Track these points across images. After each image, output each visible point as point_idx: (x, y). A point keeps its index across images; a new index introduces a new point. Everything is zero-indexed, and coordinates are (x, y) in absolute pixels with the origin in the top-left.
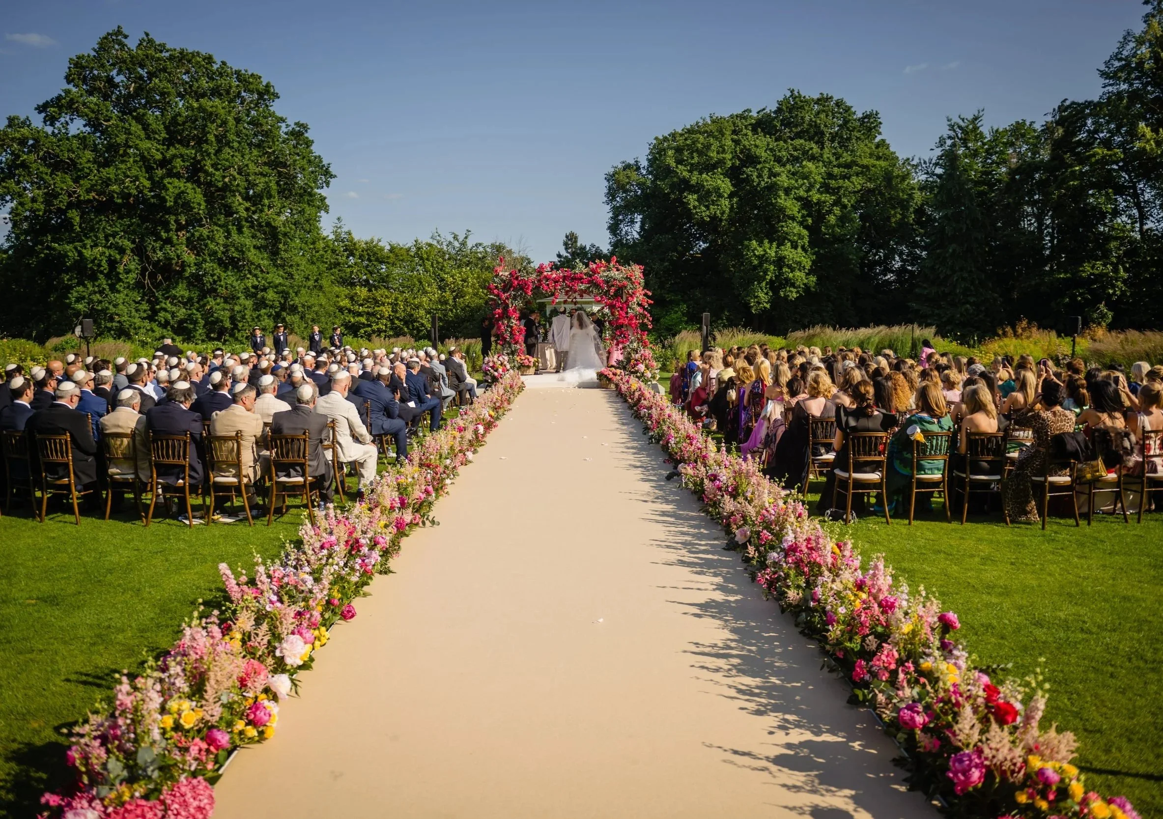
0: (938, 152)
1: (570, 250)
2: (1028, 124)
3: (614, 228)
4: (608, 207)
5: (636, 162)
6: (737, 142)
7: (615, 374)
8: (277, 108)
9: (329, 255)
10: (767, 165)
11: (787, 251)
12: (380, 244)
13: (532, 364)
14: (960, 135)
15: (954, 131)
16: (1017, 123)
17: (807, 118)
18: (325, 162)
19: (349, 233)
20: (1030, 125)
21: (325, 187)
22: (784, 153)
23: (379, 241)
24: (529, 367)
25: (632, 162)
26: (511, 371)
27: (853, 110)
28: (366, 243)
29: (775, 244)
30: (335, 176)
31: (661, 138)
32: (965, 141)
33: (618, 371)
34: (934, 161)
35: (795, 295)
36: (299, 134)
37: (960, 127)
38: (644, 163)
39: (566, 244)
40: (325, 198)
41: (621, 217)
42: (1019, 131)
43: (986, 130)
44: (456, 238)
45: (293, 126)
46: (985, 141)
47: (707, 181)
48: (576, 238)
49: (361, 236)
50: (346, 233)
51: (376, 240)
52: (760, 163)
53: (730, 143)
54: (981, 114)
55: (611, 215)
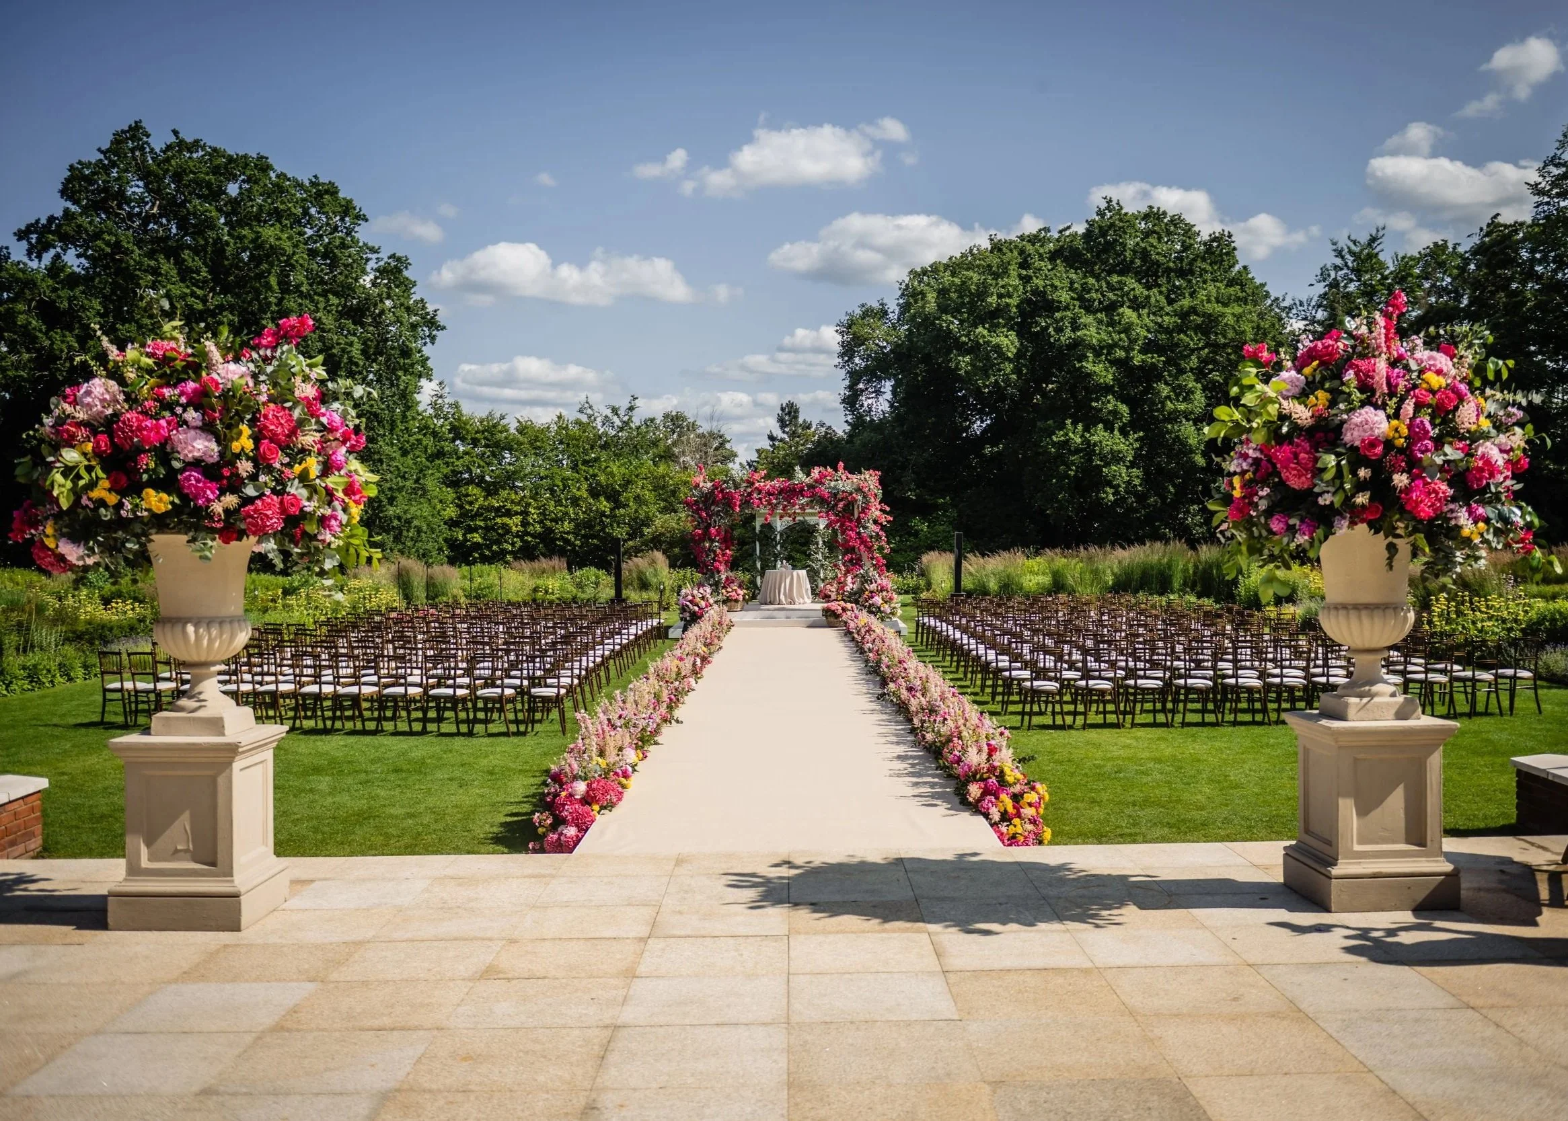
0: (1321, 288)
1: (787, 429)
2: (1450, 246)
3: (851, 401)
4: (843, 372)
5: (882, 304)
6: (1026, 280)
7: (844, 610)
8: (363, 234)
9: (429, 442)
10: (1069, 313)
11: (1099, 434)
12: (504, 422)
13: (741, 598)
14: (1350, 264)
15: (1343, 258)
16: (1436, 244)
17: (1131, 243)
18: (430, 308)
19: (456, 406)
20: (1454, 248)
21: (429, 344)
22: (1094, 295)
23: (502, 417)
24: (736, 601)
25: (876, 305)
26: (715, 606)
27: (1196, 229)
28: (481, 421)
29: (1080, 427)
30: (444, 328)
31: (919, 270)
32: (1358, 272)
33: (849, 606)
34: (1313, 303)
35: (1111, 498)
36: (394, 272)
37: (1350, 252)
38: (893, 307)
39: (781, 420)
40: (428, 359)
41: (861, 386)
42: (1436, 256)
43: (1388, 258)
44: (615, 411)
45: (386, 259)
46: (1387, 272)
47: (984, 337)
48: (797, 411)
49: (474, 411)
50: (450, 405)
51: (497, 415)
52: (1058, 309)
53: (1017, 282)
54: (1381, 233)
55: (847, 383)
